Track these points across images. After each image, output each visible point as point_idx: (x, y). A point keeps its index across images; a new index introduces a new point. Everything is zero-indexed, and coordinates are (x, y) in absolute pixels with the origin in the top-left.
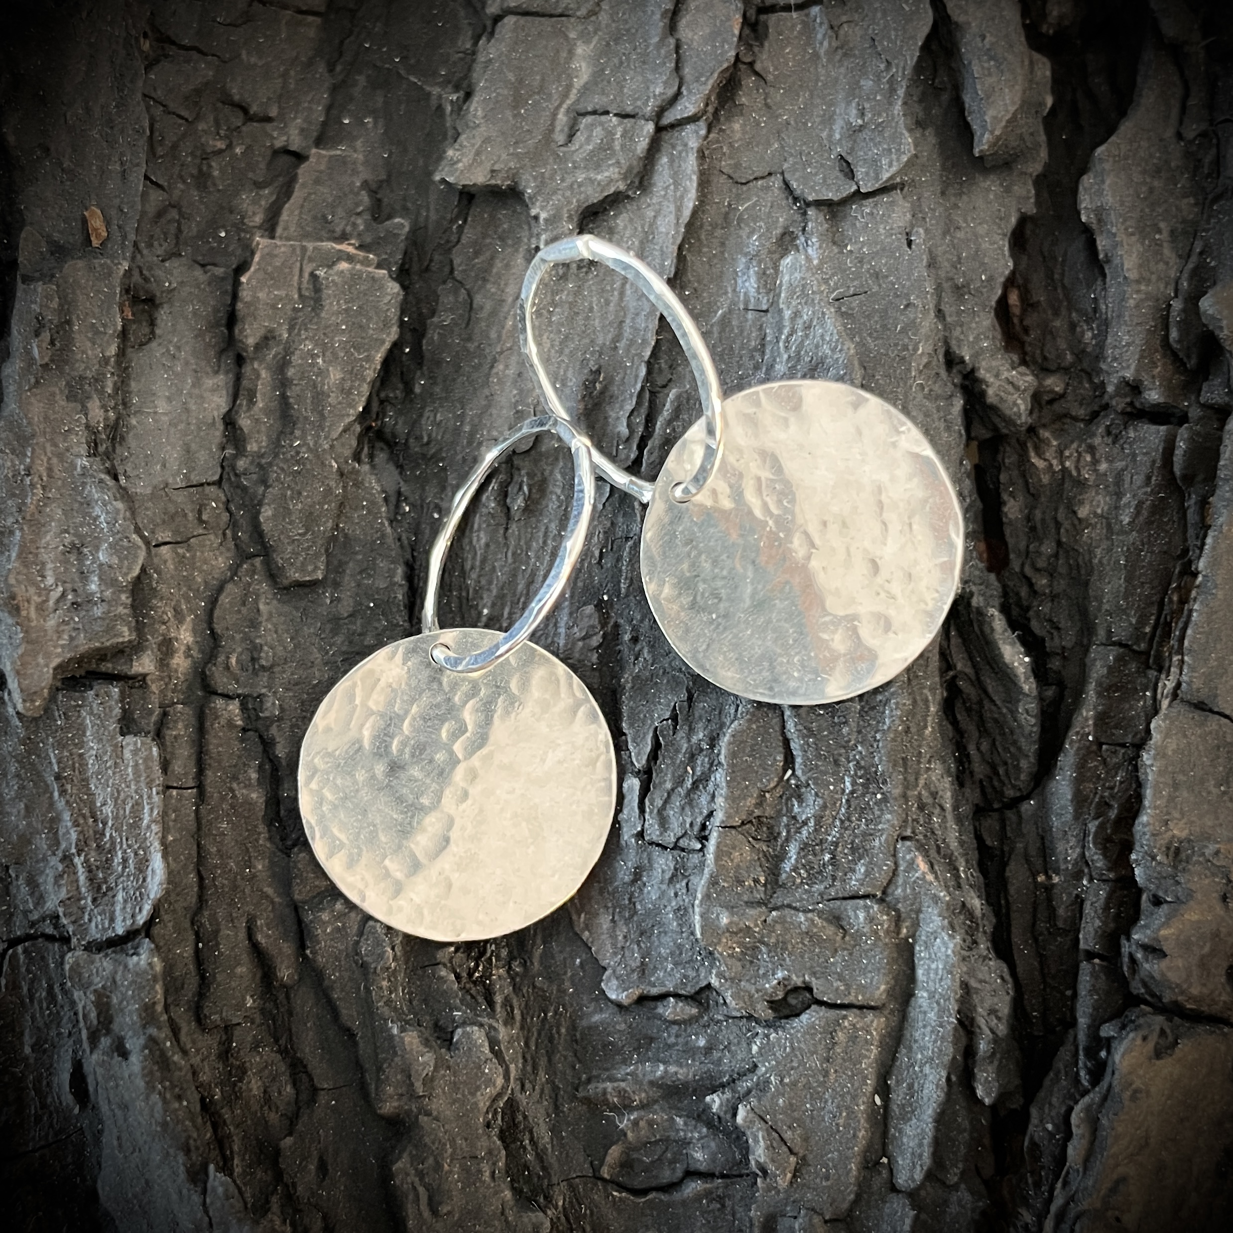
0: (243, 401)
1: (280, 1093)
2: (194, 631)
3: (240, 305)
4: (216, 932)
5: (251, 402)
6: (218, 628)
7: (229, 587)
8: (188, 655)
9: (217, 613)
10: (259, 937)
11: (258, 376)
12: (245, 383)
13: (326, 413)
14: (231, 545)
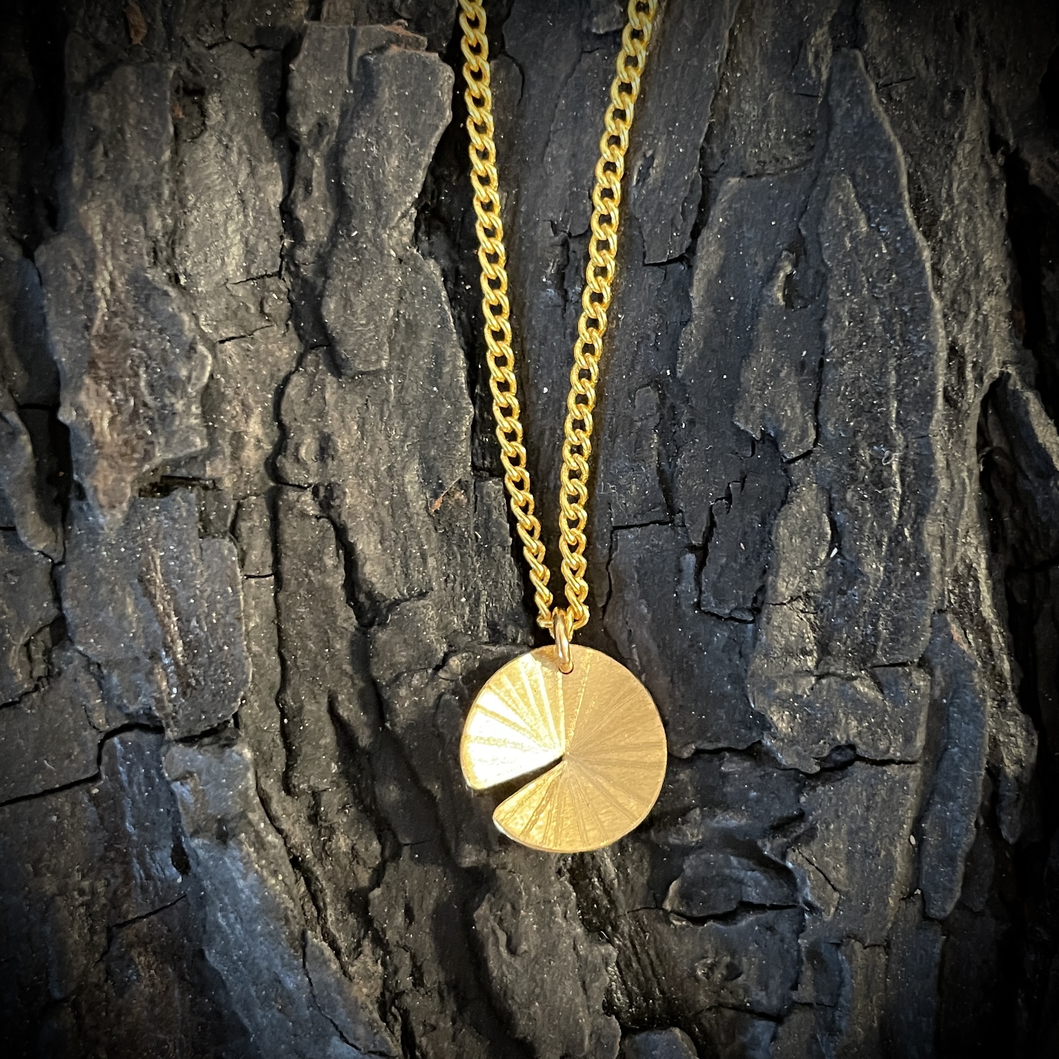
0: (299, 190)
1: (367, 850)
2: (263, 423)
3: (291, 93)
4: (301, 708)
5: (308, 191)
6: (286, 420)
7: (295, 378)
8: (258, 447)
9: (284, 405)
10: (341, 712)
11: (313, 164)
12: (301, 172)
13: (383, 202)
14: (295, 336)
